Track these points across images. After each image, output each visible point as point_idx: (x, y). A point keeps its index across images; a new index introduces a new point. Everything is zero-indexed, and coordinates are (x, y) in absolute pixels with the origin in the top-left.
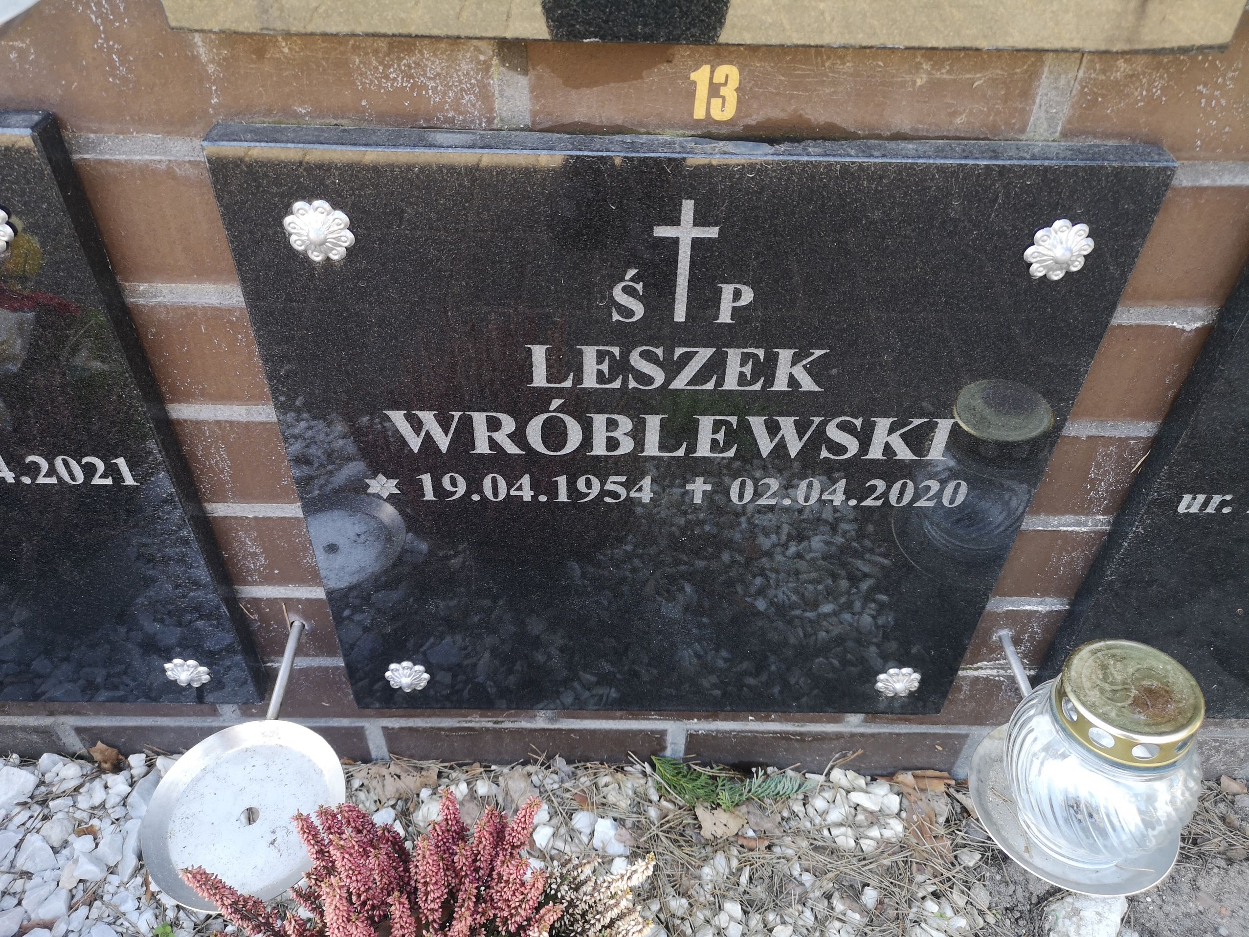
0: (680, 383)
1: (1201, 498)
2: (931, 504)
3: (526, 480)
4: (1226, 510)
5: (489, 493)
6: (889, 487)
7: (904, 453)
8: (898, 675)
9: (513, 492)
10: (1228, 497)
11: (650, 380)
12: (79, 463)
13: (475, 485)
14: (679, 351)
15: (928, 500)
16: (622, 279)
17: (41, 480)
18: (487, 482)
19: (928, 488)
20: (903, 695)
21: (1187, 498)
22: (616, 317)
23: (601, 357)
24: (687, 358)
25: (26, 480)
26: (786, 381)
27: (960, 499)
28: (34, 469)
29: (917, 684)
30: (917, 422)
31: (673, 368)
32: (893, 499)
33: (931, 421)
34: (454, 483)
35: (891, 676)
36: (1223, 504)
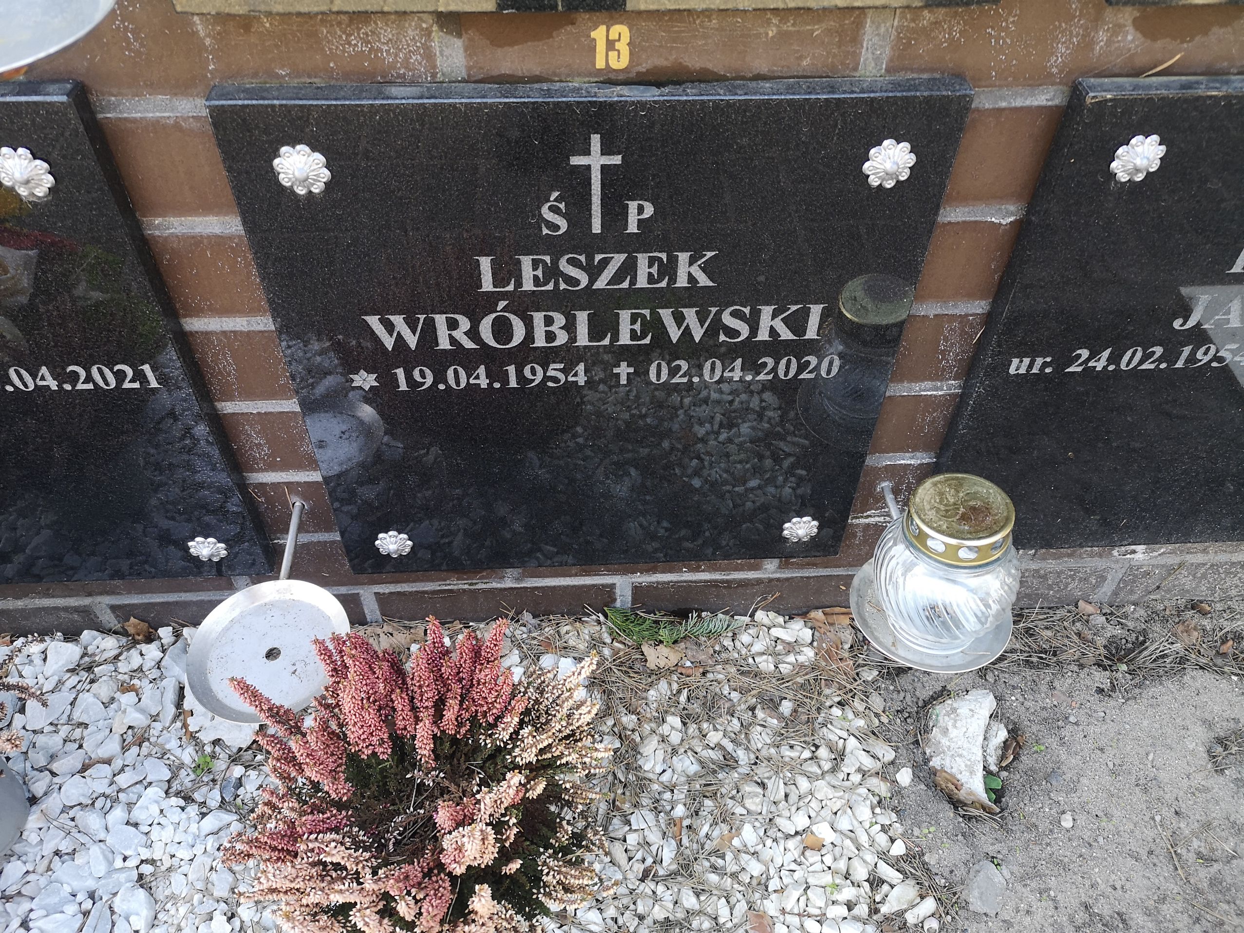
0: (601, 283)
1: (1026, 361)
2: (812, 376)
3: (482, 370)
4: (1048, 370)
5: (452, 382)
6: (777, 363)
7: (786, 334)
8: (800, 523)
9: (472, 381)
10: (1048, 359)
11: (577, 282)
12: (111, 370)
13: (440, 377)
14: (598, 257)
15: (810, 372)
16: (549, 201)
17: (80, 386)
18: (450, 373)
19: (808, 362)
20: (805, 539)
21: (1015, 361)
22: (545, 231)
23: (535, 264)
24: (605, 262)
25: (68, 387)
26: (686, 278)
27: (835, 370)
28: (75, 376)
29: (816, 530)
30: (794, 308)
31: (594, 272)
32: (781, 373)
33: (805, 306)
34: (423, 376)
35: (794, 524)
36: (1045, 365)
